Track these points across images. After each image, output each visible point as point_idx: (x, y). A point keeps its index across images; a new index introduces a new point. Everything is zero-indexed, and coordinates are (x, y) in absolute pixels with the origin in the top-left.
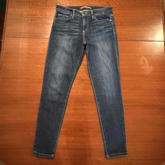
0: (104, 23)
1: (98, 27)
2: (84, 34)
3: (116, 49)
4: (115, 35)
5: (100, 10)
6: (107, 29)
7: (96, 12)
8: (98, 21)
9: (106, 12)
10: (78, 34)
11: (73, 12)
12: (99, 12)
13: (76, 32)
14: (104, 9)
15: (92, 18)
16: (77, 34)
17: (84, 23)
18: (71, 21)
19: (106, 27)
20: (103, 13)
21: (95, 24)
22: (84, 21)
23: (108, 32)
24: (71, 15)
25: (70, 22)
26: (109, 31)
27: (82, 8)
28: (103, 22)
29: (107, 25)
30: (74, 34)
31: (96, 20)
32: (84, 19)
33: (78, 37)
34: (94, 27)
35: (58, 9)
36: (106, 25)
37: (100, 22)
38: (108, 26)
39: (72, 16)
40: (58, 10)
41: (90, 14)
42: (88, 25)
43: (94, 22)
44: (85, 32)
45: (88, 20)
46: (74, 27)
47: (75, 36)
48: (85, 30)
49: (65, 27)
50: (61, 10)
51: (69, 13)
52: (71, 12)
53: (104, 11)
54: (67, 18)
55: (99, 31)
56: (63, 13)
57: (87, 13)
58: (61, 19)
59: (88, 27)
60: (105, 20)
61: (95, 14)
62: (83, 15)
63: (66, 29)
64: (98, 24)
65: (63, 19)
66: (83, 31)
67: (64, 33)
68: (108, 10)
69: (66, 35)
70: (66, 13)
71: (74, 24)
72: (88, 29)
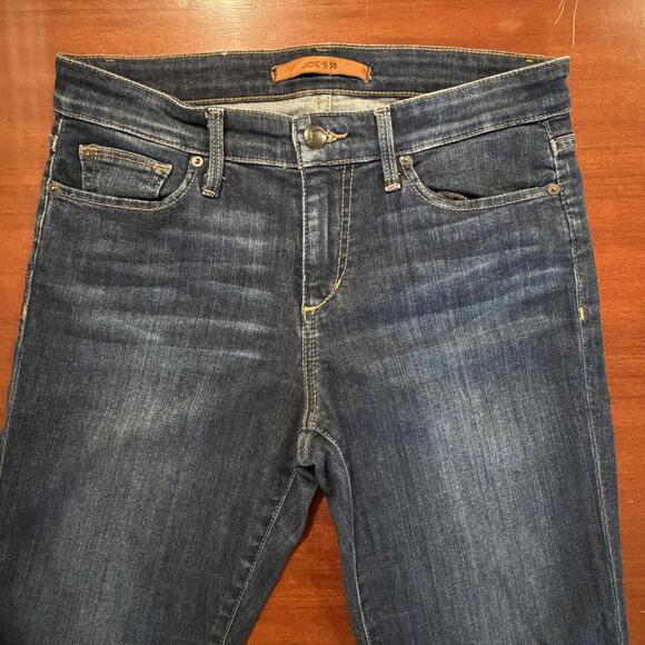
0: (499, 228)
1: (441, 262)
2: (308, 333)
3: (595, 451)
4: (585, 324)
5: (460, 94)
6: (517, 277)
7: (426, 121)
8: (438, 210)
9: (508, 111)
10: (263, 328)
11: (208, 132)
12: (451, 114)
13: (242, 311)
14: (489, 86)
15: (381, 182)
16: (251, 327)
17: (314, 237)
18: (192, 213)
19: (515, 264)
20: (488, 127)
21: (412, 238)
22: (313, 219)
23: (529, 303)
24: (197, 163)
25: (185, 224)
26: (537, 290)
28: (489, 219)
29: (523, 244)
30: (227, 324)
31: (416, 200)
32: (313, 199)
33: (258, 357)
34: (404, 268)
35: (77, 96)
36: (510, 246)
37: (455, 217)
38: (526, 258)
39: (204, 170)
40: (76, 109)
41: (367, 148)
42: (344, 250)
43: (405, 222)
44: (323, 315)
45: (346, 200)
46: (225, 264)
47: (229, 349)
48: (323, 298)
49: (145, 270)
50: (106, 109)
51: (177, 144)
52: (193, 133)
53: (489, 110)
54: (154, 185)
55: (444, 296)
56: (125, 136)
57: (344, 136)
58: (110, 201)
59: (350, 264)
60: (500, 199)
61: (410, 142)
62: (304, 160)
63: (153, 286)
64: (442, 242)
65: (127, 203)
66: (307, 309)
67: (140, 326)
68: (526, 100)
69: (156, 337)
70: (151, 136)
71: (224, 238)
72: (346, 284)
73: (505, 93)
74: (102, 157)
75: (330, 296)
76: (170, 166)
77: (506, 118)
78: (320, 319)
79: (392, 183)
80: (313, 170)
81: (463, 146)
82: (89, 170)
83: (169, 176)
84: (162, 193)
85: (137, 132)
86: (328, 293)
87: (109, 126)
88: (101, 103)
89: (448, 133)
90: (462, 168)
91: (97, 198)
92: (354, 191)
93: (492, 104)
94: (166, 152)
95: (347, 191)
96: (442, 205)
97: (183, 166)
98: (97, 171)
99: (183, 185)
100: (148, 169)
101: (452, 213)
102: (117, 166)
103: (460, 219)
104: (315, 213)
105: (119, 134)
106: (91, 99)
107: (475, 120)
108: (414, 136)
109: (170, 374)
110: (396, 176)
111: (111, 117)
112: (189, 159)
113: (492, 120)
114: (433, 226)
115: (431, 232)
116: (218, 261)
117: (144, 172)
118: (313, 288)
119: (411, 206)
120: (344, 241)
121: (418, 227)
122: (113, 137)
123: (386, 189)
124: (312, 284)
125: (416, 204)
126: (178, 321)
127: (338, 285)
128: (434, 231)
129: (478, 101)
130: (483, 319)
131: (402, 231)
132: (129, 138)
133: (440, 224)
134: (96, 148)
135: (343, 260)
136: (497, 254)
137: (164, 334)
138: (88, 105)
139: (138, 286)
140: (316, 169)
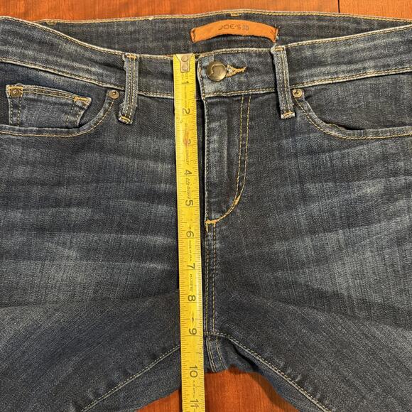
0: (385, 158)
5: (347, 43)
6: (401, 203)
7: (317, 62)
8: (330, 137)
11: (122, 70)
12: (340, 59)
14: (373, 38)
15: (279, 111)
18: (109, 139)
19: (399, 191)
20: (371, 73)
21: (305, 162)
24: (114, 95)
25: (101, 149)
27: (201, 34)
28: (376, 148)
30: (137, 238)
31: (309, 128)
32: (215, 125)
34: (297, 189)
35: (5, 43)
36: (395, 174)
37: (345, 144)
39: (120, 101)
40: (4, 53)
41: (263, 81)
42: (242, 170)
43: (299, 147)
44: (223, 228)
45: (244, 127)
46: (137, 184)
47: (140, 261)
48: (223, 212)
49: (63, 192)
50: (30, 53)
51: (95, 80)
52: (110, 71)
53: (372, 58)
54: (75, 115)
55: (333, 215)
56: (48, 75)
57: (243, 70)
58: (31, 131)
59: (248, 182)
60: (386, 132)
61: (302, 77)
62: (206, 91)
63: (69, 206)
64: (332, 166)
65: (47, 132)
66: (209, 222)
67: (58, 243)
68: (404, 53)
69: (73, 253)
70: (71, 74)
71: (136, 161)
72: (245, 200)
73: (386, 46)
74: (27, 94)
75: (230, 211)
76: (90, 99)
77: (387, 66)
78: (221, 231)
79: (287, 111)
80: (214, 100)
81: (351, 87)
82: (16, 106)
83: (89, 107)
84: (83, 122)
85: (59, 71)
86: (228, 208)
87: (33, 67)
88: (26, 48)
89: (336, 73)
90: (349, 106)
91: (19, 130)
92: (251, 119)
93: (374, 54)
94: (85, 86)
95: (245, 119)
96: (333, 133)
97: (101, 97)
98: (24, 107)
99: (101, 114)
100: (70, 102)
101: (342, 141)
102: (41, 101)
103: (349, 147)
104: (215, 137)
105: (43, 74)
106: (17, 45)
107: (360, 66)
108: (306, 73)
109: (84, 288)
110: (291, 105)
111: (35, 60)
112: (106, 92)
113: (375, 67)
114: (324, 152)
115: (322, 156)
116: (131, 181)
117: (66, 104)
118: (214, 203)
119: (305, 133)
120: (243, 162)
121: (311, 152)
122: (37, 76)
123: (282, 116)
124: (213, 200)
125: (309, 132)
126: (93, 237)
127: (237, 201)
128: (325, 157)
129: (363, 50)
130: (371, 243)
131: (296, 155)
132: (52, 77)
133: (331, 150)
134: (22, 87)
135: (241, 179)
136: (383, 180)
137: (80, 249)
138: (14, 49)
139: (55, 207)
140: (217, 100)
